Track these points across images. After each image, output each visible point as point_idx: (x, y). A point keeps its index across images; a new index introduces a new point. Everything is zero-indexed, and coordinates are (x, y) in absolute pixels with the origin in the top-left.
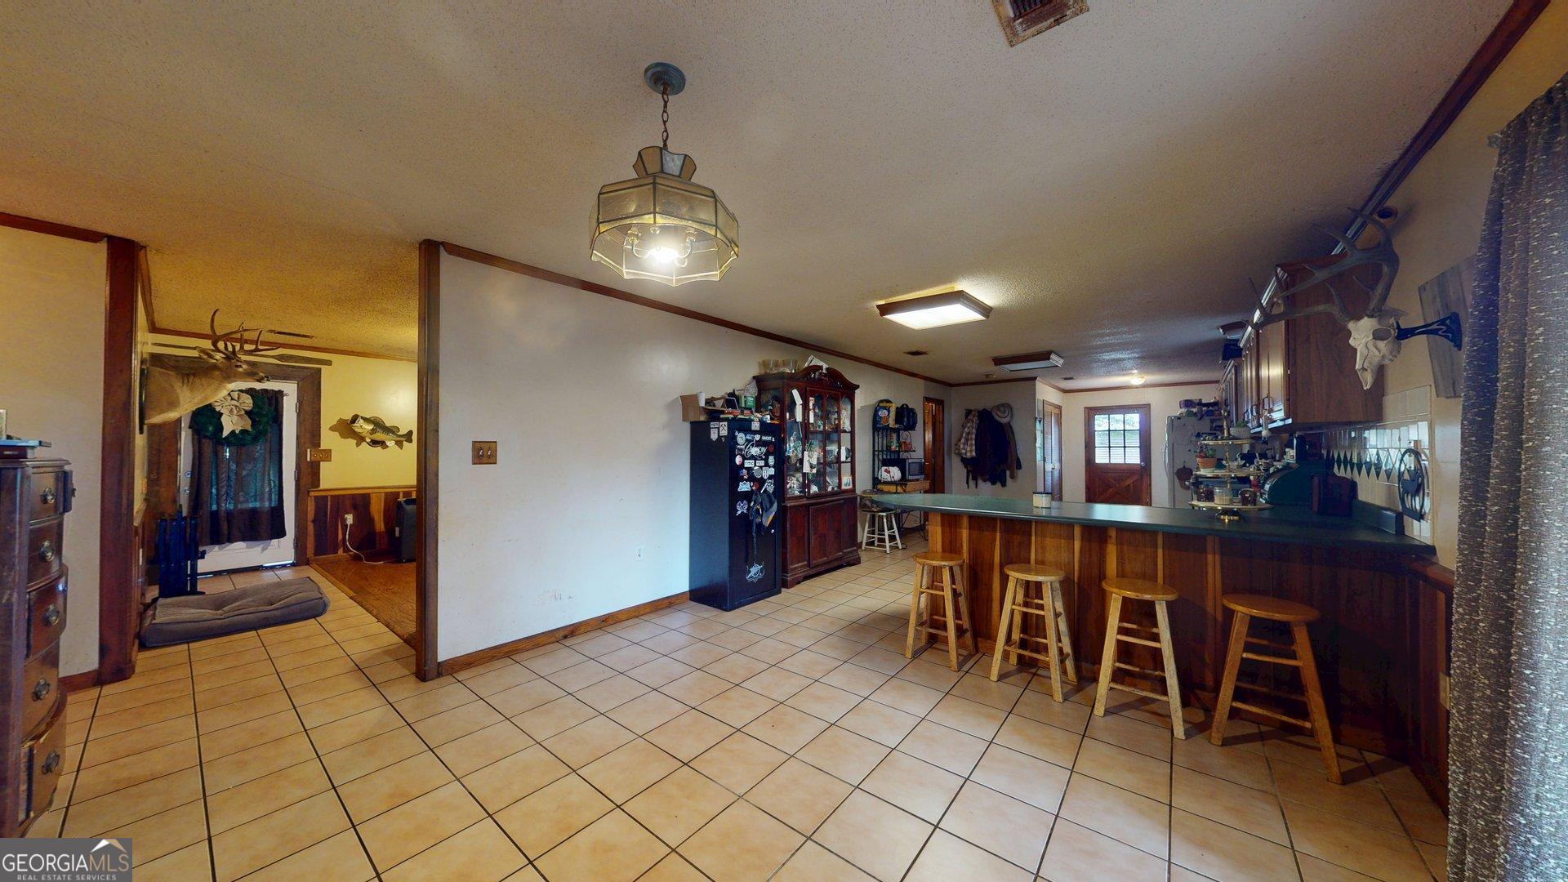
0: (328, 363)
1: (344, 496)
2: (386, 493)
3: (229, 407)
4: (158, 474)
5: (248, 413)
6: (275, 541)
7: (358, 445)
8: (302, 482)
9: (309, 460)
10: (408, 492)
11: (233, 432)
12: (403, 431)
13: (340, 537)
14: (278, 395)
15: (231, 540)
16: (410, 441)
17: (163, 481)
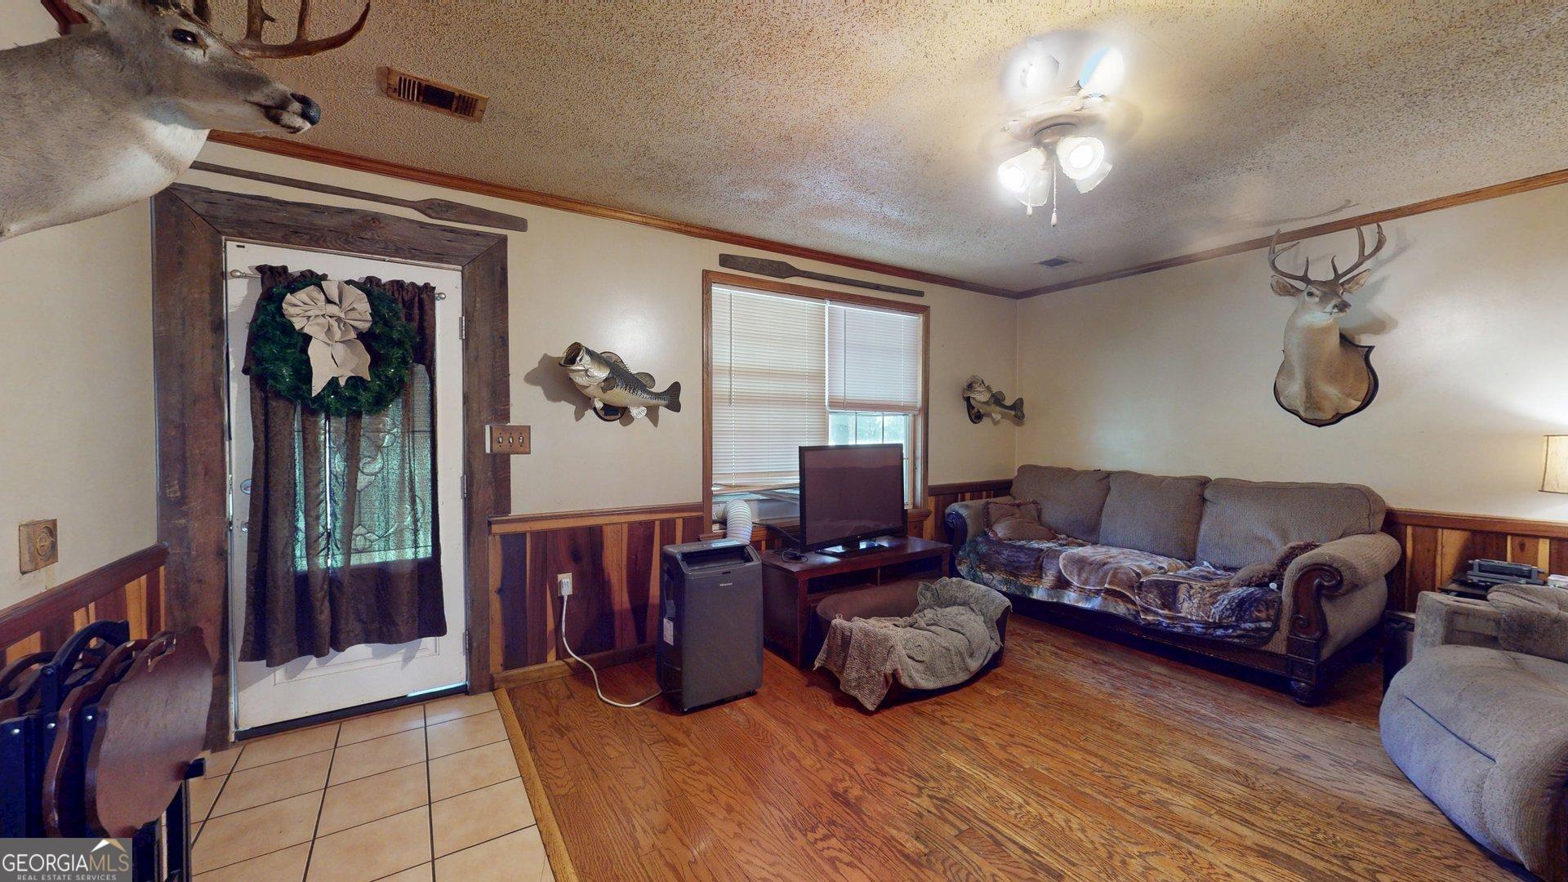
0: (519, 225)
1: (555, 532)
2: (631, 525)
3: (321, 320)
4: (183, 486)
5: (363, 336)
6: (428, 642)
7: (579, 416)
8: (478, 503)
9: (488, 451)
10: (668, 520)
11: (333, 382)
12: (661, 386)
13: (551, 625)
14: (424, 296)
15: (339, 644)
16: (675, 406)
17: (195, 505)
